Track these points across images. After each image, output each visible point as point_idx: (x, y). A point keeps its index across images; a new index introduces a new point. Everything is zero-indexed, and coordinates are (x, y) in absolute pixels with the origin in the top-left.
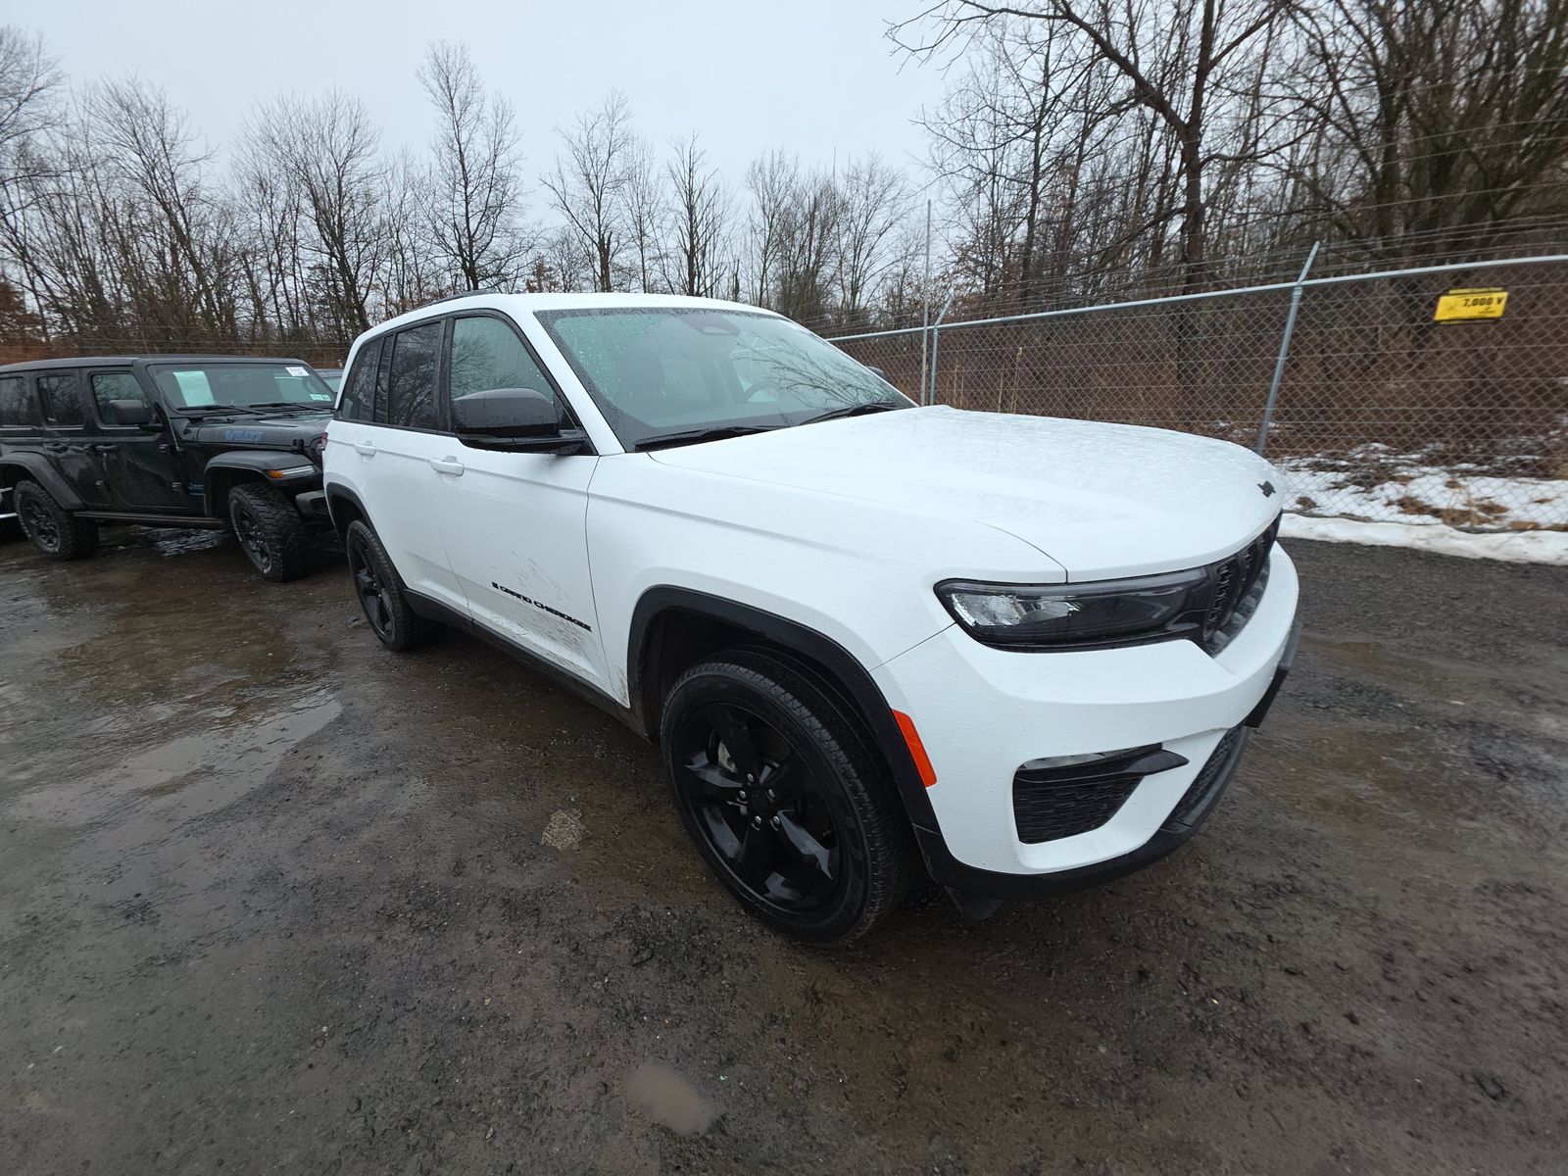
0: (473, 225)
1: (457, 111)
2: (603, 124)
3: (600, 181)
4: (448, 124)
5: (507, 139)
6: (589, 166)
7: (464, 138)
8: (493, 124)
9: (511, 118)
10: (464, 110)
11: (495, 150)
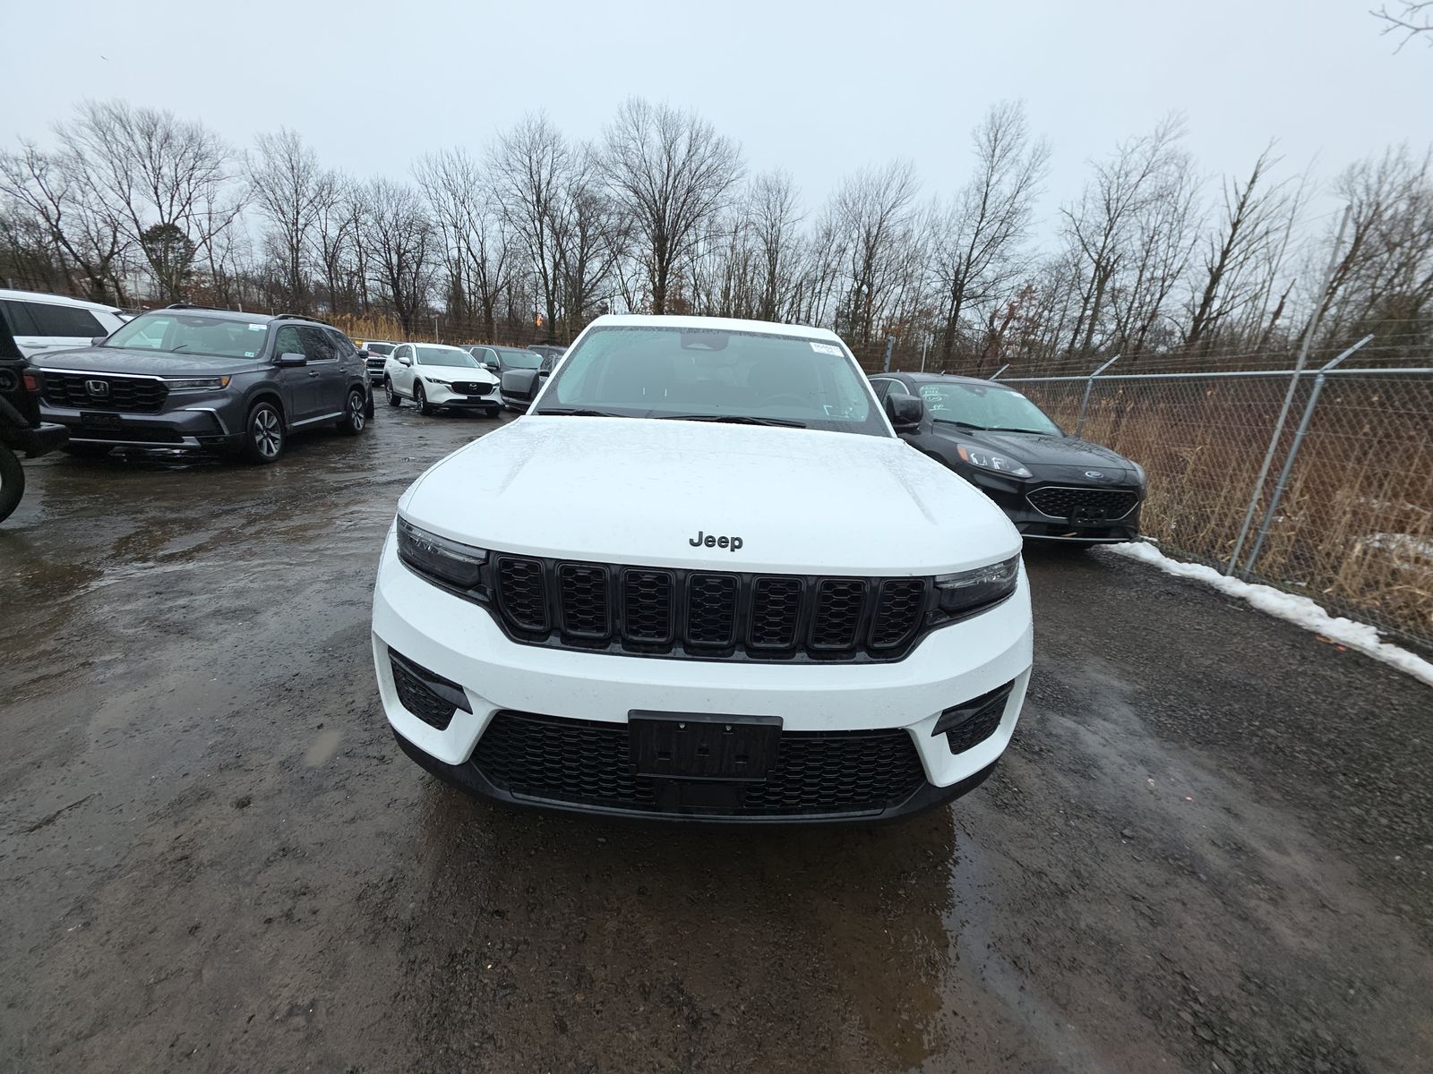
0: (975, 254)
1: (996, 159)
2: (1147, 147)
3: (1120, 205)
4: (984, 171)
5: (1035, 176)
6: (1113, 191)
7: (993, 181)
8: (1027, 165)
9: (1048, 156)
10: (1003, 156)
11: (1020, 187)
